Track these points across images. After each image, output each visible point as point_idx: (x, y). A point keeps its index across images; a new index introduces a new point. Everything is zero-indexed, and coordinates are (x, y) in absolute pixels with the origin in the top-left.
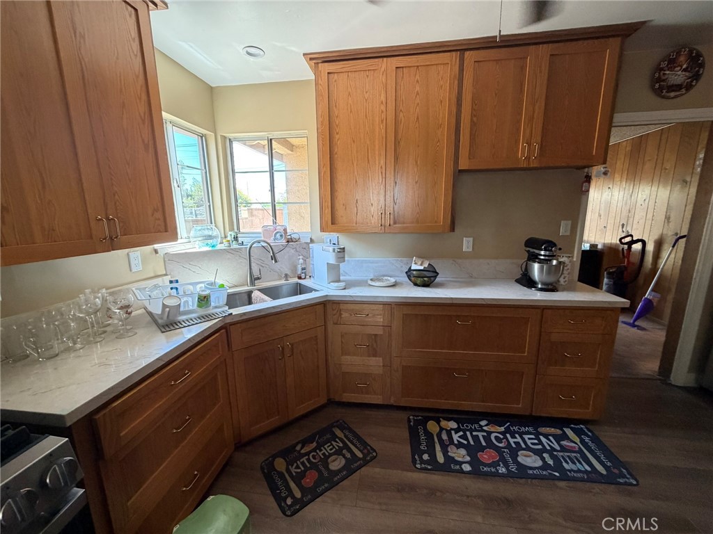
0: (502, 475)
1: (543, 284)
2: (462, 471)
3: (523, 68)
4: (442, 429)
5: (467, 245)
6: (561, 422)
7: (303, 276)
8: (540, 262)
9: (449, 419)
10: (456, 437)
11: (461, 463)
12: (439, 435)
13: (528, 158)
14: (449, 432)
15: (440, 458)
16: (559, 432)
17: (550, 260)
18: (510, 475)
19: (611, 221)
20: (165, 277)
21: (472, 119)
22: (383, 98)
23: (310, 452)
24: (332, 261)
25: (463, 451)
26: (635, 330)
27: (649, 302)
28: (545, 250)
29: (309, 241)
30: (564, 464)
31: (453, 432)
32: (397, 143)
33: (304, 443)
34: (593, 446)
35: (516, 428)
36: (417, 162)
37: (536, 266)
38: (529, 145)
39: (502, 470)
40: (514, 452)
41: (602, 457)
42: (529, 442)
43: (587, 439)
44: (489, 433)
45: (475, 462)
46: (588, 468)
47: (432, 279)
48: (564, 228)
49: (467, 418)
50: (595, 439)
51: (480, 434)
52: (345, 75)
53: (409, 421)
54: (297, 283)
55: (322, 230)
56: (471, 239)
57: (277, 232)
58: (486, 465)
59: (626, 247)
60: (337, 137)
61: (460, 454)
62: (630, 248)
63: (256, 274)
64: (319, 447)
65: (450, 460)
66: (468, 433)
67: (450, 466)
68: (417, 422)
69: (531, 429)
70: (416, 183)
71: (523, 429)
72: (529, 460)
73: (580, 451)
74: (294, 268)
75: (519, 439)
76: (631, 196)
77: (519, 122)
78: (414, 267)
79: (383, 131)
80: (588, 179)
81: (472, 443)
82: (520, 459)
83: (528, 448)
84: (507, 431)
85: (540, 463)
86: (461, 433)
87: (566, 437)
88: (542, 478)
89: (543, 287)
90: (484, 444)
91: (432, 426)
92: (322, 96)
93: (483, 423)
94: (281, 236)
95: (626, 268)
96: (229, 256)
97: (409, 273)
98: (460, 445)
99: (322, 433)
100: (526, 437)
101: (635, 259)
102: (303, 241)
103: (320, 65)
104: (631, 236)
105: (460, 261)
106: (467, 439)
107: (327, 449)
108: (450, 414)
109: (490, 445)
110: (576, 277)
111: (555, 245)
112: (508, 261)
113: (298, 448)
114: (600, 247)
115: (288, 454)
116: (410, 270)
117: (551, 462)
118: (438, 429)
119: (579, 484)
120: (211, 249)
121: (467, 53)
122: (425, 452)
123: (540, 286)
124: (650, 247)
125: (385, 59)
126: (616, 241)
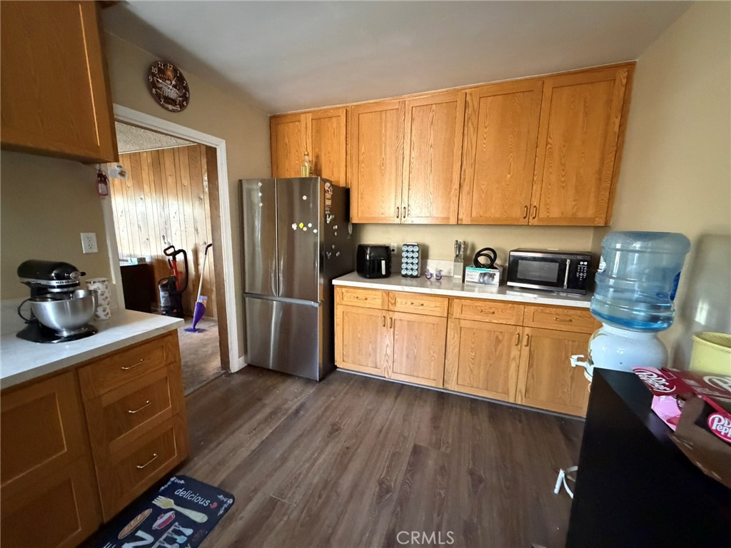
1: (69, 329)
19: (152, 233)
26: (196, 334)
27: (201, 305)
28: (58, 277)
37: (49, 306)
48: (87, 243)
50: (189, 484)
59: (171, 258)
62: (174, 259)
73: (178, 516)
76: (163, 208)
87: (157, 512)
89: (72, 333)
101: (181, 268)
104: (173, 247)
110: (122, 305)
111: (72, 269)
114: (148, 260)
124: (190, 256)
126: (161, 253)
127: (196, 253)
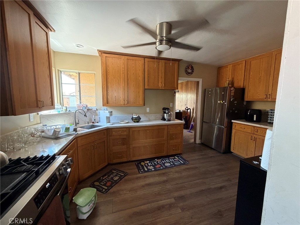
0: (162, 169)
2: (152, 171)
3: (159, 64)
4: (145, 163)
5: (148, 110)
6: (174, 155)
7: (94, 122)
8: (166, 113)
9: (147, 161)
10: (149, 164)
11: (151, 169)
12: (145, 165)
13: (162, 87)
14: (147, 164)
15: (146, 169)
16: (174, 158)
17: (168, 113)
18: (163, 169)
19: (183, 104)
20: (40, 124)
21: (148, 76)
22: (123, 67)
23: (106, 178)
24: (108, 115)
25: (152, 167)
26: (190, 133)
27: (192, 125)
28: (167, 110)
29: (96, 110)
30: (175, 164)
31: (148, 163)
32: (128, 80)
33: (103, 177)
34: (181, 159)
35: (164, 159)
36: (133, 86)
37: (165, 115)
38: (162, 83)
39: (162, 168)
40: (164, 164)
41: (183, 160)
42: (167, 161)
43: (180, 158)
44: (158, 161)
45: (155, 168)
46: (180, 163)
47: (139, 120)
48: (171, 105)
49: (151, 160)
50: (181, 157)
51: (155, 162)
52: (111, 58)
53: (136, 164)
54: (92, 125)
55: (103, 105)
56: (149, 108)
57: (83, 107)
58: (158, 168)
59: (187, 110)
60: (109, 76)
61: (151, 167)
62: (187, 111)
63: (77, 122)
64: (109, 176)
65: (148, 169)
66: (152, 163)
67: (149, 170)
68: (138, 164)
69: (167, 158)
70: (134, 91)
71: (166, 159)
72: (168, 165)
73: (178, 160)
74: (91, 120)
75: (165, 161)
76: (187, 97)
77: (159, 77)
78: (134, 117)
79: (124, 76)
80: (175, 93)
81: (154, 164)
82: (165, 165)
83: (167, 162)
84: (162, 160)
85: (170, 164)
86: (151, 163)
87: (175, 158)
88: (171, 167)
90: (157, 164)
91: (143, 164)
92: (103, 63)
93: (156, 160)
94: (85, 108)
95: (187, 116)
96: (66, 115)
97: (132, 119)
98: (151, 166)
99: (108, 173)
100: (166, 160)
101: (189, 114)
102: (93, 110)
103: (103, 54)
104: (187, 107)
105: (146, 115)
106: (152, 164)
107: (112, 176)
108: (146, 160)
109: (158, 164)
110: (175, 118)
111: (169, 109)
112: (159, 114)
113: (102, 178)
114: (181, 111)
115: (98, 180)
116: (133, 117)
117: (172, 164)
118: (144, 164)
119: (178, 166)
120: (58, 113)
121: (146, 59)
122: (142, 169)
123: (167, 120)
124: (192, 111)
125: (124, 56)
126: (185, 109)
127: (193, 109)
